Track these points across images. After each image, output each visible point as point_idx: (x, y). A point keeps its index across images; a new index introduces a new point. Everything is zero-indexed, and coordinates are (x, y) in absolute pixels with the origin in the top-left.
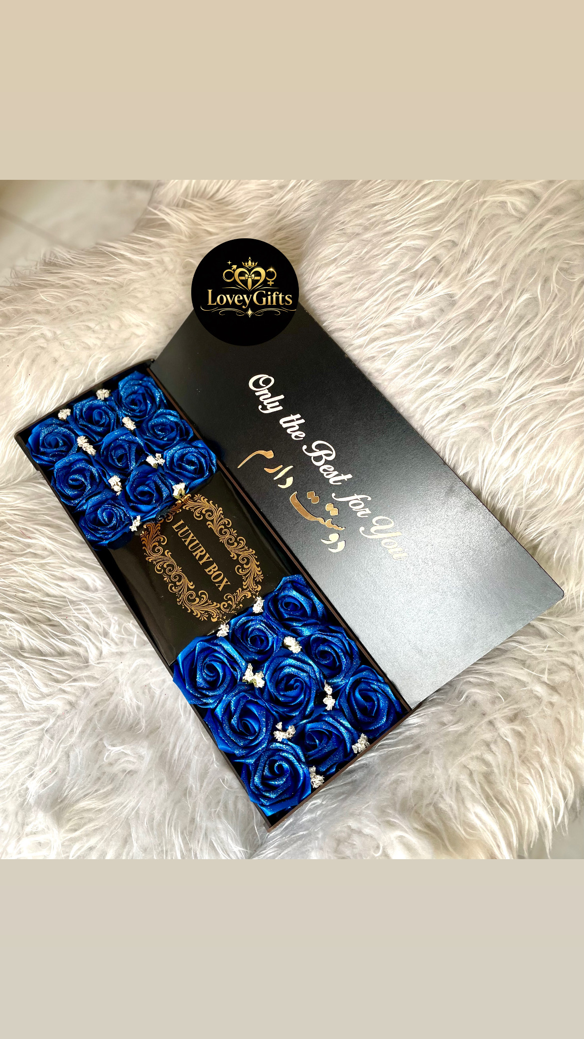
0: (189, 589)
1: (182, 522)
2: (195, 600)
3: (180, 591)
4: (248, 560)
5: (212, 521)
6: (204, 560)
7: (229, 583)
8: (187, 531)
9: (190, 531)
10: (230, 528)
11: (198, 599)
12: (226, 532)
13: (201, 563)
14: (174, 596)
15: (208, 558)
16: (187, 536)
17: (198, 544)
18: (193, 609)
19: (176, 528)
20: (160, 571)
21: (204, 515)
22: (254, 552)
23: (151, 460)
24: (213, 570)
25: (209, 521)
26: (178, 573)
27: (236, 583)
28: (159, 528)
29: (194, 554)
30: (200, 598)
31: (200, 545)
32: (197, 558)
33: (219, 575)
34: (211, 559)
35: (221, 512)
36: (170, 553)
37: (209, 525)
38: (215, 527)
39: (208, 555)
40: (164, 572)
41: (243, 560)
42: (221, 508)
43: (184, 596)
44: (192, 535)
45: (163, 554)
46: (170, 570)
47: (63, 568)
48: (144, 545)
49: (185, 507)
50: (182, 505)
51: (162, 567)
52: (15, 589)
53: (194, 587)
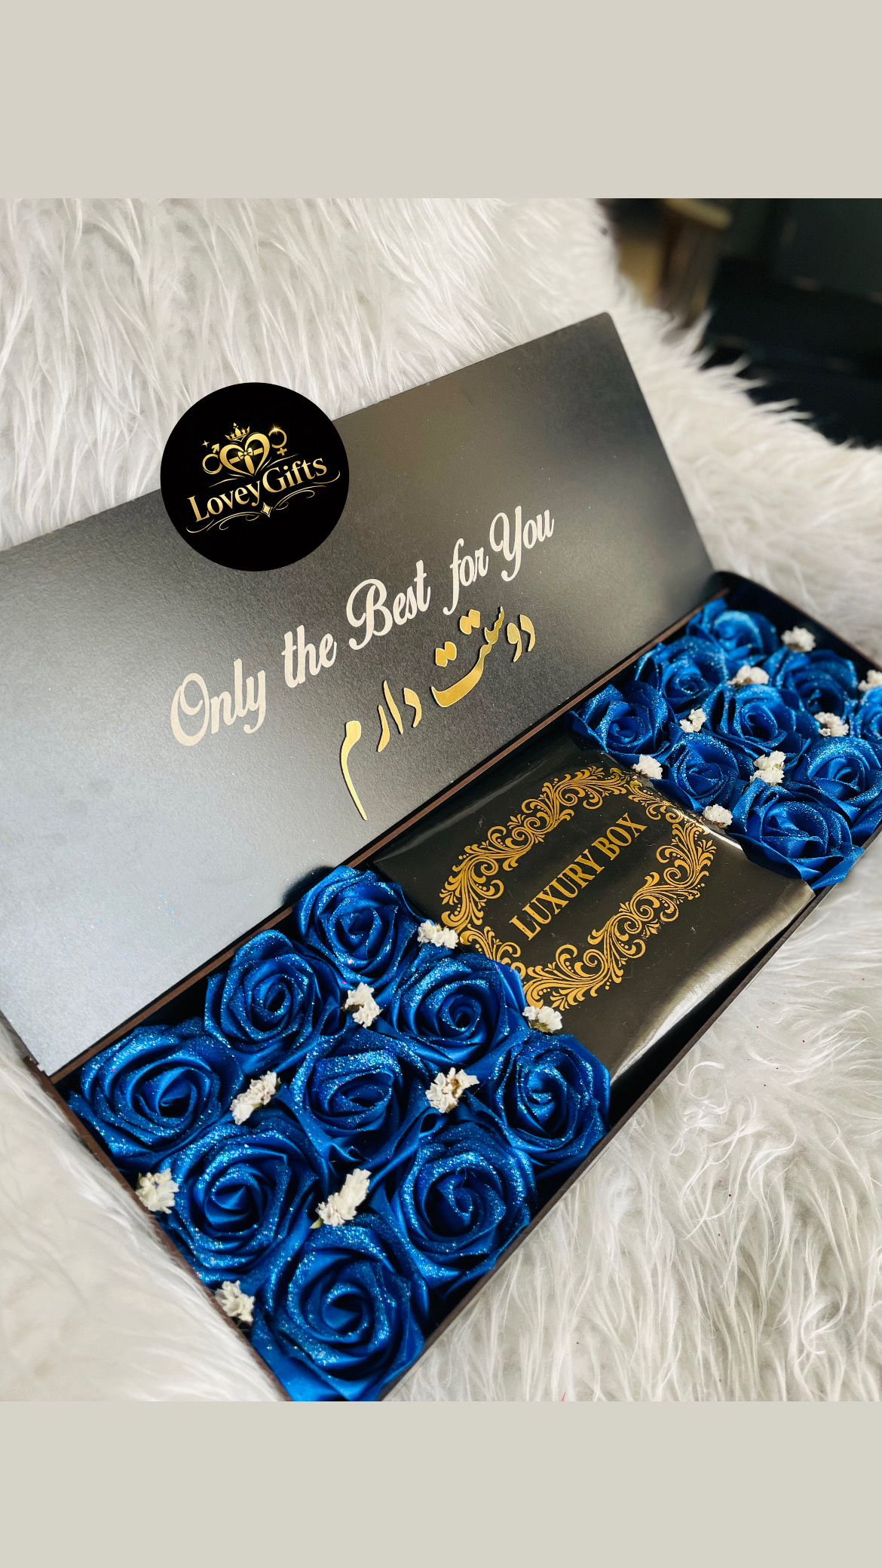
0: (662, 882)
1: (515, 921)
2: (680, 867)
3: (671, 898)
4: (566, 791)
5: (500, 862)
6: (592, 864)
7: (626, 815)
8: (533, 907)
9: (534, 901)
10: (507, 827)
11: (677, 863)
12: (520, 834)
13: (599, 869)
14: (685, 906)
15: (585, 857)
16: (548, 905)
17: (560, 881)
18: (699, 868)
19: (533, 930)
20: (638, 946)
21: (489, 879)
22: (546, 785)
23: (366, 1016)
24: (609, 846)
25: (501, 867)
26: (633, 908)
27: (617, 805)
28: (539, 968)
29: (584, 884)
30: (673, 859)
31: (561, 876)
32: (591, 878)
33: (615, 833)
34: (586, 852)
35: (475, 847)
36: (594, 933)
37: (510, 866)
38: (513, 856)
39: (579, 859)
40: (638, 936)
41: (569, 799)
42: (467, 849)
43: (680, 888)
44: (541, 895)
45: (600, 946)
46: (633, 926)
47: (612, 1281)
48: (587, 994)
49: (478, 919)
50: (474, 925)
51: (629, 943)
52: (708, 1387)
53: (654, 873)
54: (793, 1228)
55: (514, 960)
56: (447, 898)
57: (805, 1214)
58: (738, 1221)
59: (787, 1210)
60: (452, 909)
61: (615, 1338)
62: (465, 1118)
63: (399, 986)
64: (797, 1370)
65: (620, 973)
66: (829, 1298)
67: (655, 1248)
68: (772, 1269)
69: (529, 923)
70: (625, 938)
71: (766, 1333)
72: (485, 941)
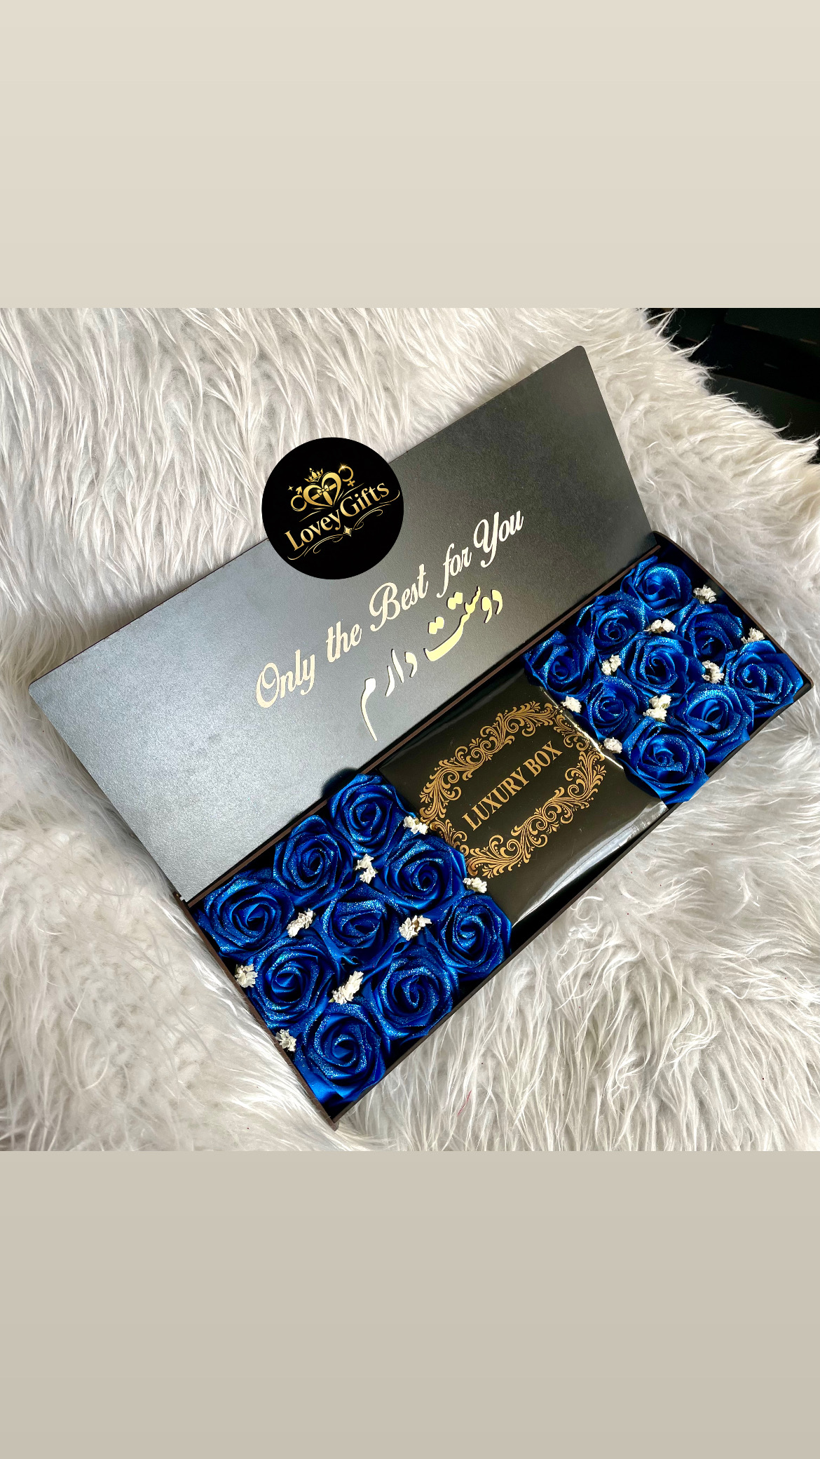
0: (566, 794)
1: (466, 817)
2: (580, 785)
3: (570, 807)
4: (512, 721)
5: (461, 773)
6: (521, 778)
7: (549, 743)
8: (479, 807)
9: (480, 803)
10: (468, 747)
11: (578, 781)
12: (476, 753)
13: (525, 782)
14: (578, 813)
15: (517, 773)
16: (488, 806)
17: (499, 790)
18: (592, 786)
19: (476, 823)
20: (543, 839)
21: (453, 786)
22: (500, 714)
23: (368, 876)
24: (534, 765)
25: (461, 777)
26: (544, 812)
27: (545, 734)
28: (477, 850)
29: (514, 793)
30: (575, 778)
31: (499, 786)
32: (519, 788)
33: (540, 757)
34: (519, 769)
35: (446, 761)
36: (516, 828)
37: (467, 777)
38: (470, 769)
39: (514, 775)
41: (513, 728)
42: (440, 763)
43: (577, 800)
44: (485, 800)
45: (518, 838)
46: (541, 825)
47: (508, 1029)
48: (506, 869)
49: (442, 814)
50: (439, 818)
51: (537, 837)
52: (555, 1098)
53: (561, 788)
54: (626, 1008)
55: (462, 843)
56: (424, 798)
57: (635, 1001)
58: (593, 1001)
59: (624, 997)
60: (427, 806)
61: (504, 1063)
62: (422, 944)
63: (389, 858)
64: (609, 1095)
65: (529, 856)
66: (639, 1054)
67: (538, 1012)
68: (608, 1033)
69: (474, 817)
70: (535, 833)
71: (596, 1070)
72: (446, 827)
